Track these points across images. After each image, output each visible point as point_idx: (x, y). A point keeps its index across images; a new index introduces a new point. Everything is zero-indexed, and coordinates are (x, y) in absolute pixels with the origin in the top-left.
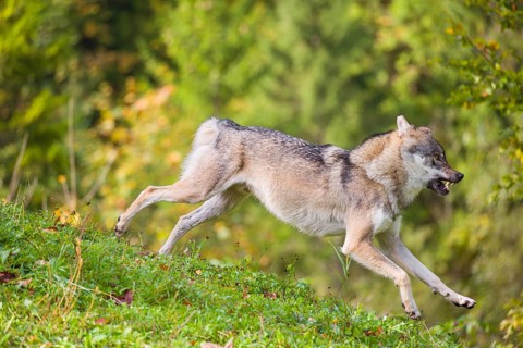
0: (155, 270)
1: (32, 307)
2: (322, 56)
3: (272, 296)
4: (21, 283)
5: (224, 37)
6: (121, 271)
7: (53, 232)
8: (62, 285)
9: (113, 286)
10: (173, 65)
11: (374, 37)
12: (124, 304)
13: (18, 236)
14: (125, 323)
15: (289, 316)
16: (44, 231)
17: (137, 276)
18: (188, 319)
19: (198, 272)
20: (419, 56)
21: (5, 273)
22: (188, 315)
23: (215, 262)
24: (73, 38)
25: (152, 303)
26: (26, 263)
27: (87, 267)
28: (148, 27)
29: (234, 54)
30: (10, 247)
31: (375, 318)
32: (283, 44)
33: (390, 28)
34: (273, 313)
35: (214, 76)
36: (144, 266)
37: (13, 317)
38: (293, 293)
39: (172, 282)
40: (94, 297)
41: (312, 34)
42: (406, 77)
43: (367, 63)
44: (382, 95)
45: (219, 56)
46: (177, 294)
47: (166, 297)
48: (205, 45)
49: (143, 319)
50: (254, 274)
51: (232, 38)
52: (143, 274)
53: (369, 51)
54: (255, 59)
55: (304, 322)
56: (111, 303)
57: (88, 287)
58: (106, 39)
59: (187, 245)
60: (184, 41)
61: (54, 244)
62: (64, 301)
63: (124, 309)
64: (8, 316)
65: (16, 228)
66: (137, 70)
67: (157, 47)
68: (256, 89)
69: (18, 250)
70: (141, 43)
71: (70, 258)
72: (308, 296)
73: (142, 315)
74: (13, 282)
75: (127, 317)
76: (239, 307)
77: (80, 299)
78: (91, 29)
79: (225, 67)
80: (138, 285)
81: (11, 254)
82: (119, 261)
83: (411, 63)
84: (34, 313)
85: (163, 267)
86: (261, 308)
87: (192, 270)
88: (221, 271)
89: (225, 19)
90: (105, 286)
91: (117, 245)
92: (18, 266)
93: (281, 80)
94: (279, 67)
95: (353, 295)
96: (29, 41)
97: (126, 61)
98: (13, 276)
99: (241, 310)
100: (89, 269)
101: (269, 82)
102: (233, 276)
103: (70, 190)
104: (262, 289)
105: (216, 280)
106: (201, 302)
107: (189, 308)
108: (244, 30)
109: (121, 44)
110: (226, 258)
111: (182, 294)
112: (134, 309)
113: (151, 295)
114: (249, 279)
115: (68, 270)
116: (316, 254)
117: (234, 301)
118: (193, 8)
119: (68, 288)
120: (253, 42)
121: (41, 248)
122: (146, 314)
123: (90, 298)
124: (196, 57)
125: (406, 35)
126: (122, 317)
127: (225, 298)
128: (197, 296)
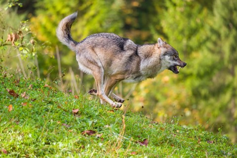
0: (158, 130)
1: (103, 146)
2: (234, 32)
3: (211, 142)
4: (98, 135)
5: (189, 23)
6: (142, 130)
7: (112, 112)
8: (116, 137)
9: (139, 137)
10: (165, 36)
12: (144, 145)
13: (97, 114)
14: (145, 154)
15: (219, 152)
16: (108, 112)
17: (150, 133)
18: (173, 153)
19: (178, 131)
21: (91, 131)
22: (173, 151)
23: (185, 127)
24: (120, 24)
25: (156, 145)
26: (100, 126)
27: (127, 129)
28: (154, 19)
29: (193, 32)
30: (93, 119)
32: (216, 27)
34: (212, 150)
35: (185, 42)
36: (153, 129)
37: (94, 151)
38: (221, 141)
39: (166, 136)
40: (130, 142)
41: (229, 23)
45: (187, 33)
46: (168, 141)
47: (163, 142)
48: (180, 27)
49: (153, 152)
50: (203, 132)
51: (193, 24)
52: (152, 132)
54: (203, 34)
55: (226, 154)
56: (138, 145)
57: (128, 137)
58: (136, 25)
59: (172, 118)
60: (171, 25)
61: (112, 118)
62: (117, 144)
63: (144, 148)
64: (92, 150)
65: (95, 111)
66: (149, 39)
67: (158, 28)
68: (204, 48)
69: (96, 121)
70: (151, 27)
71: (120, 124)
72: (228, 142)
73: (152, 150)
74: (94, 135)
75: (145, 151)
76: (196, 147)
77: (124, 143)
78: (129, 20)
79: (189, 38)
80: (150, 137)
81: (93, 122)
82: (142, 126)
84: (103, 149)
85: (161, 129)
86: (206, 148)
87: (175, 130)
88: (188, 131)
89: (189, 16)
90: (135, 137)
91: (141, 119)
92: (96, 128)
93: (215, 43)
94: (214, 38)
96: (101, 26)
97: (144, 35)
98: (94, 132)
99: (197, 149)
100: (128, 129)
101: (209, 45)
102: (193, 133)
103: (119, 93)
104: (206, 139)
105: (186, 135)
106: (179, 145)
107: (173, 147)
108: (198, 21)
109: (142, 27)
110: (190, 125)
111: (170, 141)
112: (148, 148)
113: (156, 141)
114: (201, 134)
115: (119, 130)
116: (231, 123)
117: (194, 144)
118: (175, 10)
119: (119, 138)
120: (202, 26)
121: (106, 120)
122: (154, 150)
123: (129, 143)
124: (176, 33)
126: (143, 151)
127: (190, 143)
128: (177, 142)
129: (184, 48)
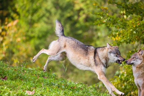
0: (13, 71)
2: (59, 11)
3: (45, 78)
5: (32, 6)
6: (4, 71)
10: (18, 14)
11: (74, 6)
12: (4, 80)
14: (5, 85)
15: (50, 83)
17: (8, 72)
18: (22, 84)
19: (25, 71)
20: (86, 11)
22: (22, 83)
23: (30, 68)
25: (12, 80)
28: (11, 4)
29: (35, 11)
31: (74, 84)
32: (49, 8)
33: (78, 4)
34: (46, 82)
35: (30, 17)
36: (10, 70)
38: (51, 77)
39: (18, 74)
41: (56, 5)
42: (83, 17)
43: (72, 13)
44: (76, 22)
45: (31, 11)
46: (19, 77)
47: (16, 78)
48: (27, 8)
49: (10, 84)
50: (41, 72)
51: (34, 6)
52: (10, 72)
53: (72, 10)
54: (41, 12)
55: (54, 85)
56: (1, 80)
59: (22, 64)
60: (21, 7)
63: (5, 82)
66: (8, 15)
67: (13, 9)
68: (41, 21)
70: (9, 8)
72: (56, 78)
73: (10, 83)
75: (5, 84)
76: (36, 81)
79: (33, 14)
80: (8, 75)
82: (3, 68)
83: (84, 13)
85: (15, 70)
86: (42, 81)
87: (23, 71)
88: (31, 71)
89: (32, 1)
91: (2, 64)
93: (48, 18)
94: (48, 14)
95: (68, 77)
97: (5, 13)
99: (37, 82)
101: (45, 19)
102: (35, 72)
104: (43, 76)
105: (30, 73)
106: (26, 79)
107: (22, 81)
108: (38, 4)
109: (3, 8)
110: (33, 67)
111: (21, 77)
112: (7, 81)
113: (12, 78)
114: (39, 73)
116: (58, 66)
117: (35, 79)
120: (40, 8)
122: (11, 83)
124: (24, 12)
125: (82, 6)
126: (4, 84)
127: (32, 78)
128: (25, 78)
129: (30, 21)
